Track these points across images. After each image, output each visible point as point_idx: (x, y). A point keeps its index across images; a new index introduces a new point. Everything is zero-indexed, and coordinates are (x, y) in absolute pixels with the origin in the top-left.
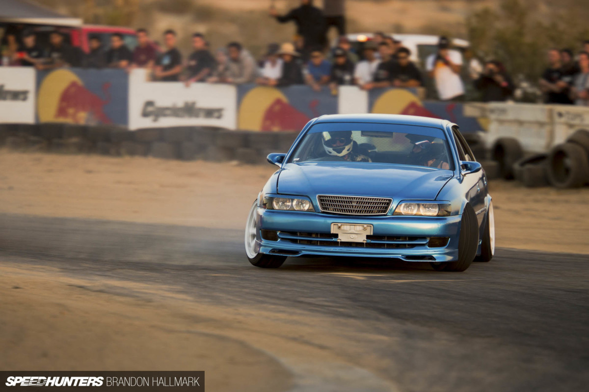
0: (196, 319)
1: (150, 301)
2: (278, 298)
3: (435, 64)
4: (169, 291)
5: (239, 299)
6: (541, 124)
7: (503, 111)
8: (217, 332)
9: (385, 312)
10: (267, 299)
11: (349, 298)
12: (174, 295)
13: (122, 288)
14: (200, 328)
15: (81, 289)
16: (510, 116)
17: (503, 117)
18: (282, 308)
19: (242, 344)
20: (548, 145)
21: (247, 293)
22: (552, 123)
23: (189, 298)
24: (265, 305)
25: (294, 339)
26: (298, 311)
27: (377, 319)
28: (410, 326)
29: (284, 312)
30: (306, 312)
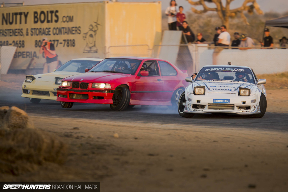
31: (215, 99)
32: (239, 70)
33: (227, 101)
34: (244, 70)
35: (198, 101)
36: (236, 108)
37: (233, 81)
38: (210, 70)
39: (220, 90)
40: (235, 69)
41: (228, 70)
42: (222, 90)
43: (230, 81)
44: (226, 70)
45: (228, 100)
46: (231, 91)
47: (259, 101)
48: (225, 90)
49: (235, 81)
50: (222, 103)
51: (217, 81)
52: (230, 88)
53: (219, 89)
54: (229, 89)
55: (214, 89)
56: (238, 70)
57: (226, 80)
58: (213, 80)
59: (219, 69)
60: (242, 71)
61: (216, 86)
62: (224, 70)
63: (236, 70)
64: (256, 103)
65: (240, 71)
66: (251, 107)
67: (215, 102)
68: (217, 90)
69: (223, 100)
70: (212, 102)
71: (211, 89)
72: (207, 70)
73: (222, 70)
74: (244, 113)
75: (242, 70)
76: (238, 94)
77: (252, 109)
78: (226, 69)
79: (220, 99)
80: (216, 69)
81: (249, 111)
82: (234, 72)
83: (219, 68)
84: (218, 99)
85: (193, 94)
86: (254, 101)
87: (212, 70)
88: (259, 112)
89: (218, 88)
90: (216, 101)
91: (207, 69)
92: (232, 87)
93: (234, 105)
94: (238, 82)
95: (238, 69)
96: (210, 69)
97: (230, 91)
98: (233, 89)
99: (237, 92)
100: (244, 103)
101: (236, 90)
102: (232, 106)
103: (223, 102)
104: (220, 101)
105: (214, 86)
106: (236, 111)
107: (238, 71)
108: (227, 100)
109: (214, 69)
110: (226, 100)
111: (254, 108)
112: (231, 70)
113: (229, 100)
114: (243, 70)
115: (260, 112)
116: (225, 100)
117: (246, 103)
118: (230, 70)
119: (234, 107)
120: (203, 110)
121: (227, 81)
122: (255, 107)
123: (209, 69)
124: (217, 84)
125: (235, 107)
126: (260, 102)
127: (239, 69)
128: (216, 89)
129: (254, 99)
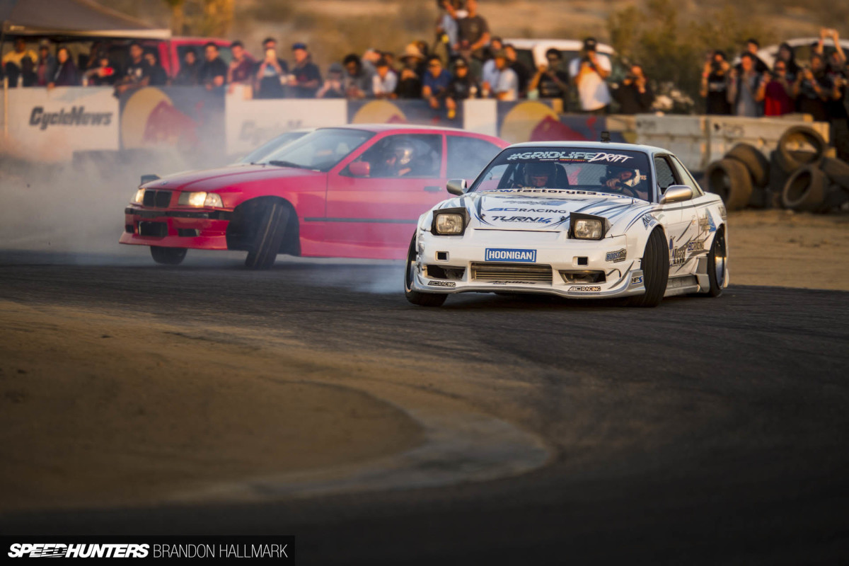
0: (309, 368)
1: (256, 349)
2: (403, 342)
3: (580, 68)
4: (277, 336)
5: (358, 344)
6: (696, 139)
7: (652, 124)
8: (335, 382)
9: (526, 355)
10: (389, 343)
11: (483, 341)
12: (285, 341)
13: (225, 334)
14: (316, 377)
15: (178, 336)
16: (660, 130)
17: (651, 131)
18: (407, 353)
19: (364, 395)
20: (703, 163)
21: (368, 337)
22: (707, 136)
23: (303, 344)
24: (387, 350)
25: (423, 388)
26: (427, 356)
27: (516, 363)
28: (554, 371)
29: (409, 357)
30: (435, 357)
31: (492, 250)
32: (610, 159)
33: (529, 256)
34: (627, 157)
35: (442, 255)
36: (557, 277)
37: (578, 193)
38: (521, 157)
39: (516, 220)
40: (600, 154)
41: (576, 157)
42: (519, 220)
43: (568, 192)
44: (571, 157)
45: (530, 251)
46: (547, 222)
47: (642, 257)
48: (529, 220)
49: (584, 193)
50: (512, 260)
51: (530, 191)
52: (546, 216)
53: (513, 219)
54: (542, 218)
55: (497, 217)
56: (607, 157)
57: (558, 190)
58: (516, 190)
59: (551, 153)
60: (620, 160)
61: (506, 210)
62: (563, 157)
63: (602, 156)
64: (627, 263)
65: (612, 160)
66: (608, 275)
67: (492, 259)
68: (506, 220)
69: (515, 250)
70: (481, 258)
71: (489, 217)
72: (514, 157)
73: (558, 158)
74: (582, 294)
75: (621, 156)
76: (565, 233)
77: (612, 279)
78: (573, 153)
79: (506, 250)
80: (542, 153)
81: (599, 288)
82: (593, 162)
83: (549, 151)
84: (501, 250)
85: (430, 234)
86: (620, 256)
87: (528, 157)
88: (641, 289)
89: (509, 215)
90: (494, 255)
91: (515, 155)
92: (556, 212)
93: (549, 267)
94: (595, 194)
95: (607, 153)
96: (522, 154)
97: (544, 224)
98: (557, 217)
99: (564, 229)
100: (583, 261)
101: (563, 220)
102: (545, 272)
103: (515, 260)
104: (508, 255)
105: (501, 209)
106: (559, 286)
107: (608, 160)
108: (528, 253)
109: (535, 153)
110: (526, 251)
111: (618, 279)
112: (586, 157)
113: (536, 251)
114: (623, 158)
115: (644, 289)
116: (521, 251)
117: (591, 260)
118: (583, 158)
119: (551, 274)
120: (456, 282)
121: (560, 192)
122: (622, 276)
123: (519, 154)
124: (514, 202)
125: (556, 275)
126: (643, 260)
127: (613, 155)
128: (502, 219)
129: (617, 248)
